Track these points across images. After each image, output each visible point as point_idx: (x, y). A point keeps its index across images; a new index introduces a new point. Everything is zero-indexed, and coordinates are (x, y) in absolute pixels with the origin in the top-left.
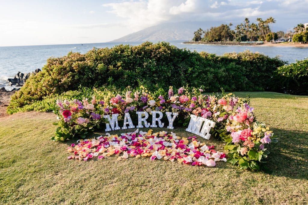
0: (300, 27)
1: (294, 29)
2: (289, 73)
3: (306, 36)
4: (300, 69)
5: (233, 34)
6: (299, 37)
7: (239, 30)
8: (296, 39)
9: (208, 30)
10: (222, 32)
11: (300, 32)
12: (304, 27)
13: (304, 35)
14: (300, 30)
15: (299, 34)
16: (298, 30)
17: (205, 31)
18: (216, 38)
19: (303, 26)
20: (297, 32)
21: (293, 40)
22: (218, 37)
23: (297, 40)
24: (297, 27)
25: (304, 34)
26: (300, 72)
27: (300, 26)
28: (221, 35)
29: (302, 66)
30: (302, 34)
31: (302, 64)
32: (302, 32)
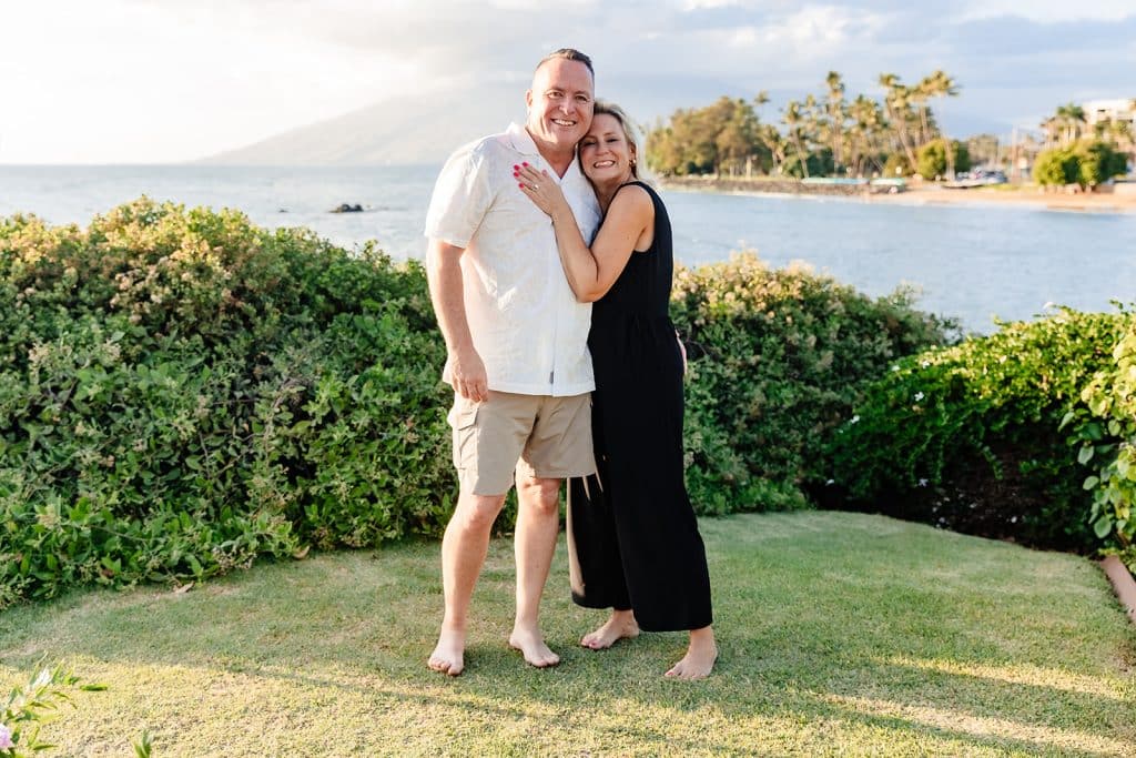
0: (1066, 120)
1: (1043, 125)
2: (947, 401)
3: (1093, 160)
5: (770, 144)
6: (1064, 166)
7: (800, 124)
8: (1050, 174)
9: (659, 121)
10: (721, 131)
11: (1067, 139)
12: (1086, 117)
13: (1084, 157)
14: (1066, 133)
15: (1065, 150)
16: (1062, 129)
17: (648, 125)
18: (695, 157)
19: (1080, 115)
20: (1056, 138)
21: (1039, 174)
22: (704, 154)
23: (1056, 176)
24: (1053, 119)
25: (1085, 152)
27: (1066, 116)
28: (715, 147)
30: (1077, 151)
32: (1076, 144)
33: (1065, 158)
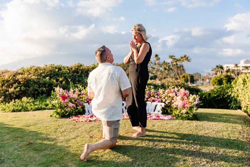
0: (218, 69)
1: (212, 70)
2: (208, 96)
3: (226, 79)
4: (217, 93)
6: (219, 81)
8: (215, 83)
11: (219, 74)
12: (224, 68)
13: (223, 78)
14: (219, 72)
15: (219, 76)
16: (217, 71)
19: (222, 68)
20: (216, 74)
21: (212, 83)
23: (217, 83)
24: (215, 69)
25: (224, 77)
26: (217, 95)
27: (218, 68)
29: (218, 90)
30: (222, 77)
31: (218, 89)
32: (221, 75)
33: (219, 79)
